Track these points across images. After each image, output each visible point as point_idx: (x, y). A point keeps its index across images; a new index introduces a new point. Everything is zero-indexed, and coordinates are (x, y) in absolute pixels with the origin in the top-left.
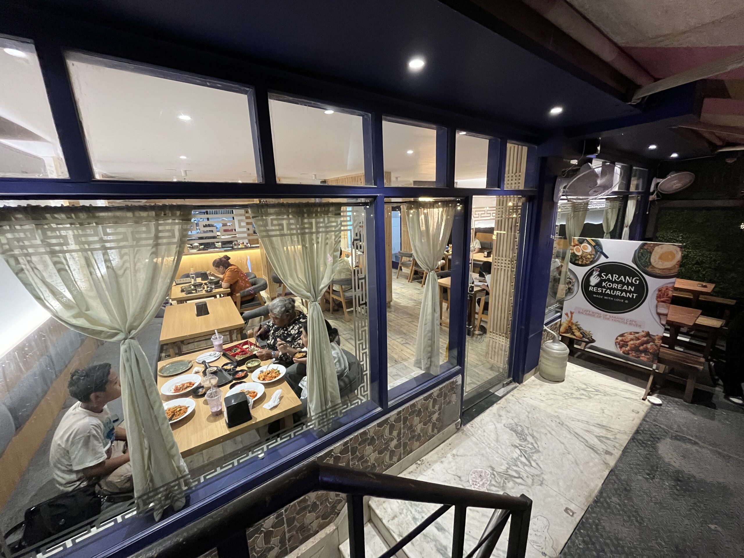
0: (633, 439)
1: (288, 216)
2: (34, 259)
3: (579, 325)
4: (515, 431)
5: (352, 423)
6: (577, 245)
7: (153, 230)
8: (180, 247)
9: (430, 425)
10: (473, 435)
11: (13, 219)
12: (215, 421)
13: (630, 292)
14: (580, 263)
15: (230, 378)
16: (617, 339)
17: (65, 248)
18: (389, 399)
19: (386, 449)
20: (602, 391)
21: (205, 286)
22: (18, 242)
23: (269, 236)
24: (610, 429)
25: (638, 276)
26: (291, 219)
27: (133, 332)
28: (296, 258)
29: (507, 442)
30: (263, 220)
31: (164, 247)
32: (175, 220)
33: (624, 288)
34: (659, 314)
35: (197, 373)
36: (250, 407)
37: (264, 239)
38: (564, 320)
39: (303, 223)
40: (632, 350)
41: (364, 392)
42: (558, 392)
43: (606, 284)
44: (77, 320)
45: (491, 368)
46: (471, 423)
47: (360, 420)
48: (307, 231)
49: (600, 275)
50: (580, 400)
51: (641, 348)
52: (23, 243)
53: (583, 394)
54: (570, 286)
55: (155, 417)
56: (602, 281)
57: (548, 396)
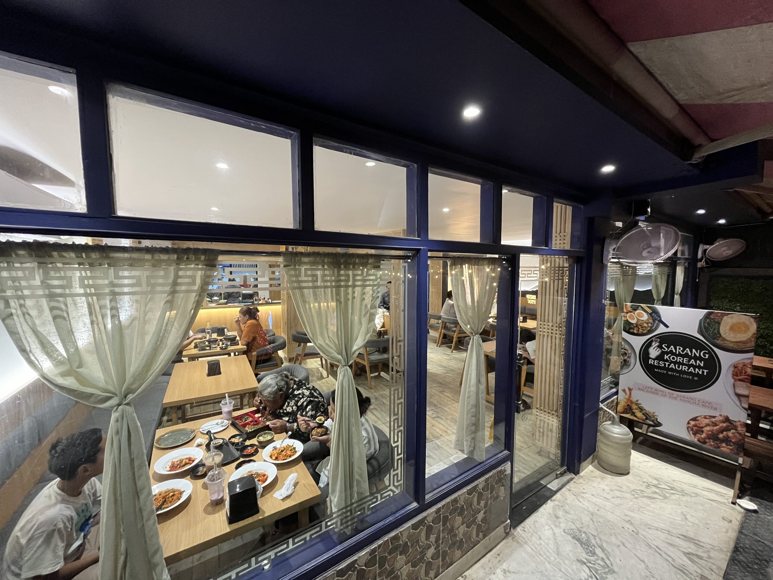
0: (733, 561)
1: (323, 266)
2: (29, 303)
3: (640, 404)
4: (578, 540)
5: (382, 523)
6: (631, 312)
7: (172, 275)
8: (200, 295)
9: (474, 527)
10: (526, 543)
11: (14, 256)
12: (214, 512)
13: (699, 367)
14: (635, 332)
15: (237, 454)
16: (688, 423)
17: (67, 291)
18: (426, 492)
19: (421, 560)
20: (679, 489)
21: (221, 343)
22: (13, 282)
23: (301, 288)
24: (701, 544)
25: (707, 349)
26: (325, 269)
27: (130, 397)
28: (329, 314)
29: (571, 554)
30: (295, 270)
31: (182, 295)
32: (198, 265)
33: (691, 363)
34: (738, 396)
35: (199, 445)
36: (258, 496)
37: (295, 291)
38: (621, 396)
39: (339, 275)
40: (709, 437)
41: (398, 481)
42: (624, 487)
43: (669, 357)
44: (65, 380)
45: (540, 453)
46: (522, 525)
47: (391, 519)
48: (343, 283)
49: (660, 347)
50: (653, 501)
51: (721, 436)
52: (20, 283)
53: (655, 493)
54: (626, 358)
55: (140, 509)
56: (663, 354)
57: (612, 493)
